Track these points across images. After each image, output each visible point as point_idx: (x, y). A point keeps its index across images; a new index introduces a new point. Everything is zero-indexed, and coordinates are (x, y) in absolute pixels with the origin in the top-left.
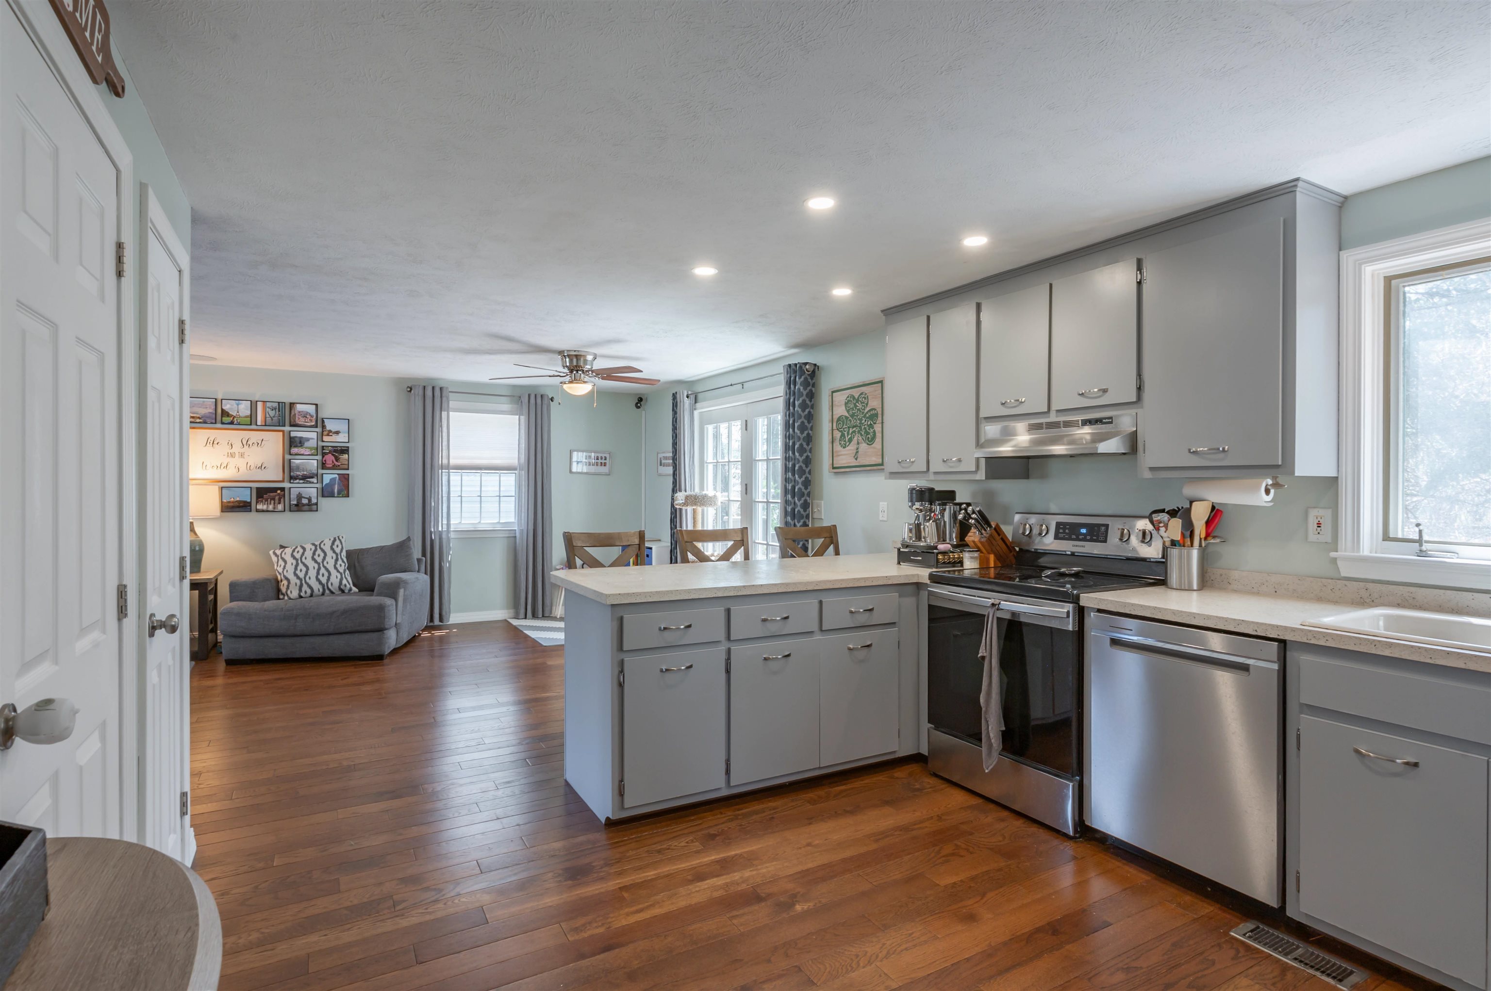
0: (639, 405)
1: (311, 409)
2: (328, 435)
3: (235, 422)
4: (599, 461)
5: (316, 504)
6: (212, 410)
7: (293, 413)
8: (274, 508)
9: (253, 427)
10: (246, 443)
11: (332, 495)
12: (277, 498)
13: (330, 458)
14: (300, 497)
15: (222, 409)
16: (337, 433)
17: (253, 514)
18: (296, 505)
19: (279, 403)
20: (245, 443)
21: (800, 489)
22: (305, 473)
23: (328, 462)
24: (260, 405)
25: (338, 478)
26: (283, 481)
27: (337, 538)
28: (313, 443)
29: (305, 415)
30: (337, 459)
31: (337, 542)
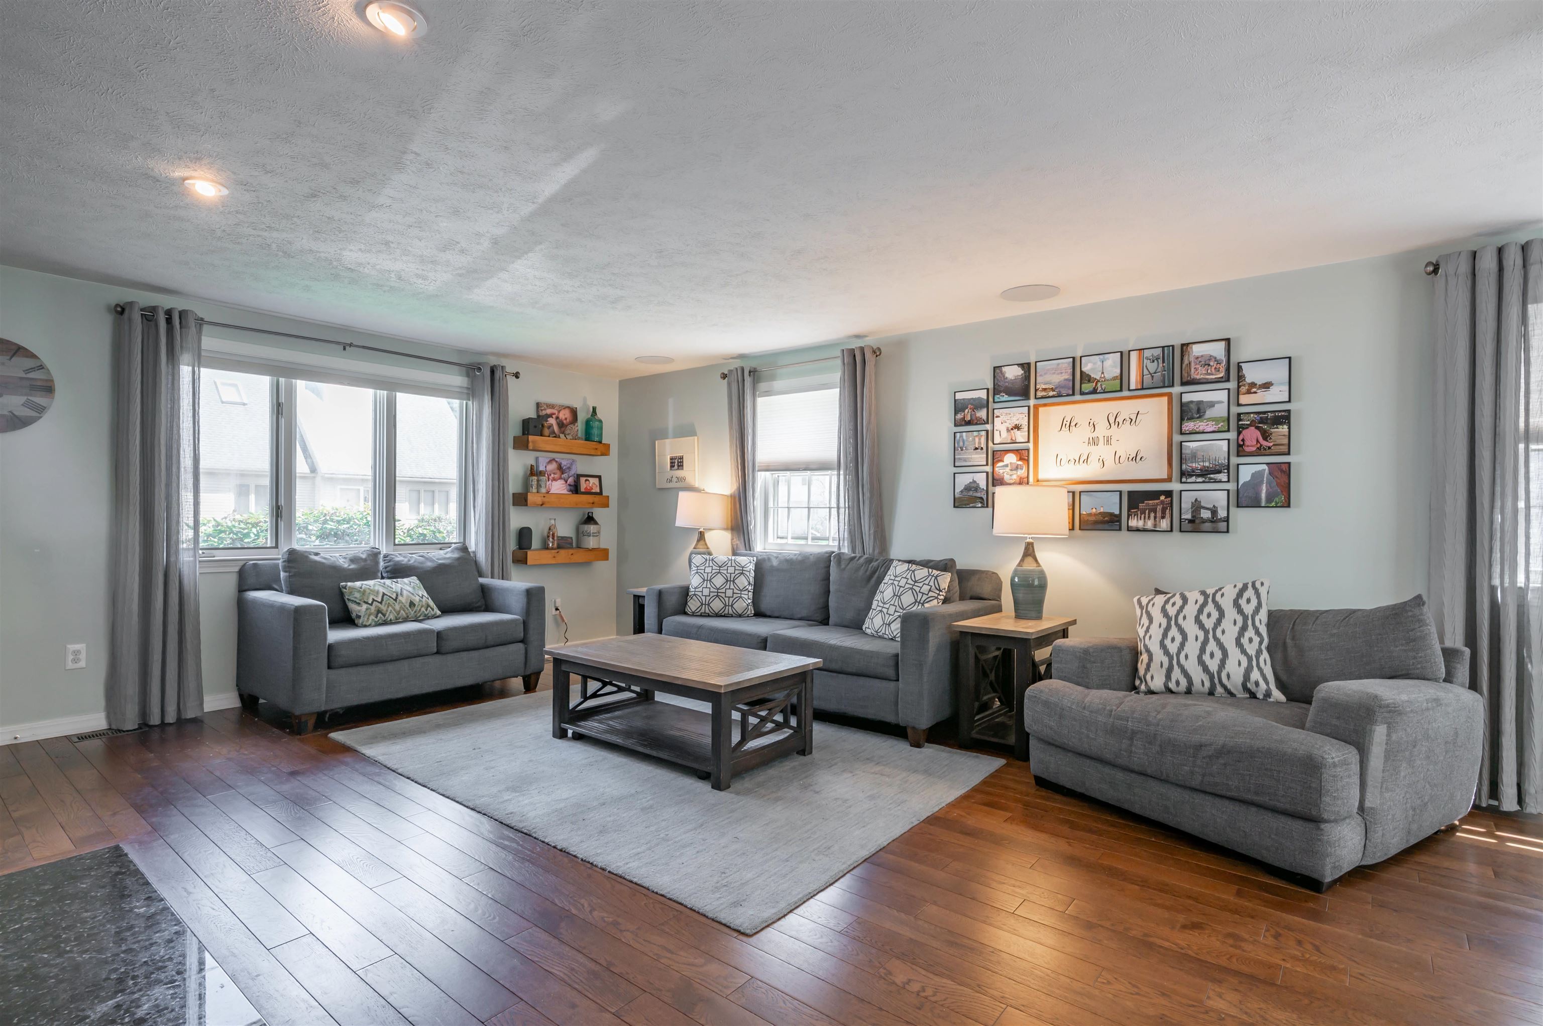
1: (1218, 350)
2: (1249, 392)
3: (1099, 389)
5: (1227, 520)
6: (1068, 376)
7: (1186, 362)
8: (1155, 526)
9: (1125, 393)
10: (1114, 421)
11: (1255, 504)
12: (1159, 508)
13: (1252, 436)
14: (1197, 506)
15: (1081, 372)
16: (1267, 386)
17: (1124, 533)
18: (1191, 521)
19: (1163, 347)
20: (1112, 420)
22: (1207, 464)
23: (1247, 443)
24: (1134, 356)
25: (1267, 471)
26: (1169, 480)
27: (1250, 586)
28: (1220, 411)
29: (1206, 362)
30: (1266, 436)
31: (1250, 593)
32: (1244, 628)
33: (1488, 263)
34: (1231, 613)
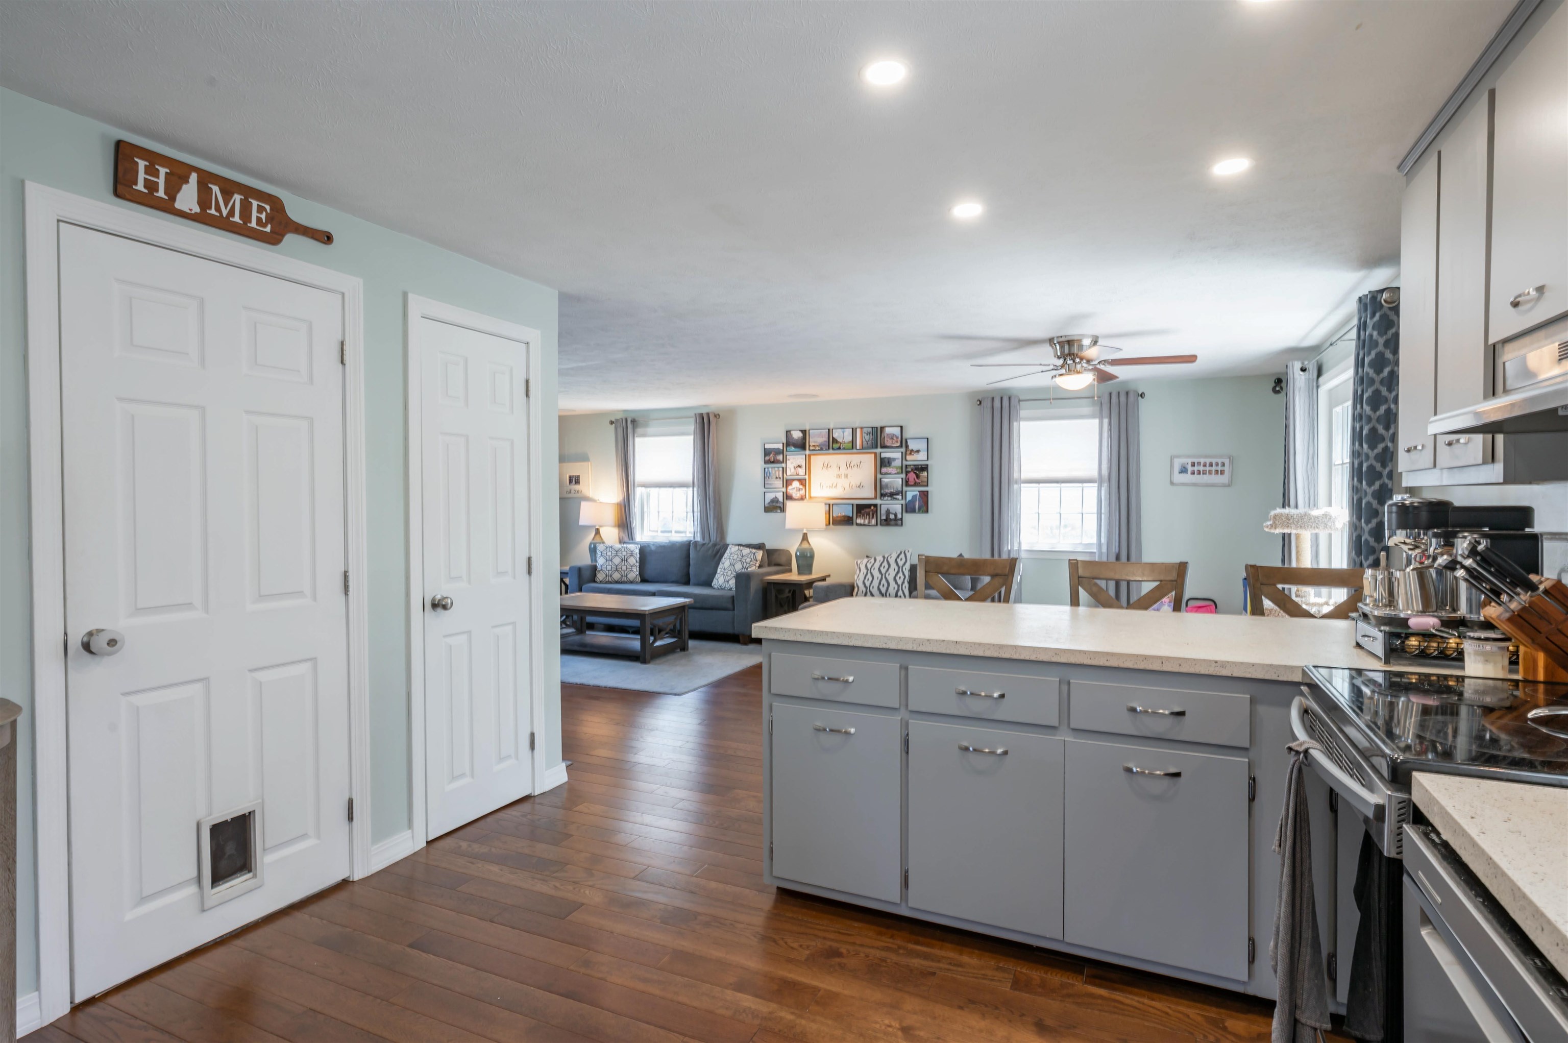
0: (1277, 389)
1: (896, 431)
2: (910, 454)
3: (842, 448)
4: (1214, 468)
5: (902, 519)
6: (826, 439)
7: (883, 436)
8: (869, 522)
9: (854, 451)
10: (849, 466)
11: (913, 511)
12: (871, 513)
13: (912, 476)
14: (888, 512)
15: (833, 437)
16: (918, 451)
17: (855, 527)
18: (886, 520)
19: (872, 428)
20: (848, 466)
21: (1368, 503)
22: (892, 491)
23: (910, 480)
24: (858, 430)
25: (918, 495)
26: (876, 498)
27: (903, 553)
28: (898, 463)
29: (892, 437)
30: (918, 476)
31: (902, 556)
32: (898, 572)
33: (997, 404)
34: (893, 565)
